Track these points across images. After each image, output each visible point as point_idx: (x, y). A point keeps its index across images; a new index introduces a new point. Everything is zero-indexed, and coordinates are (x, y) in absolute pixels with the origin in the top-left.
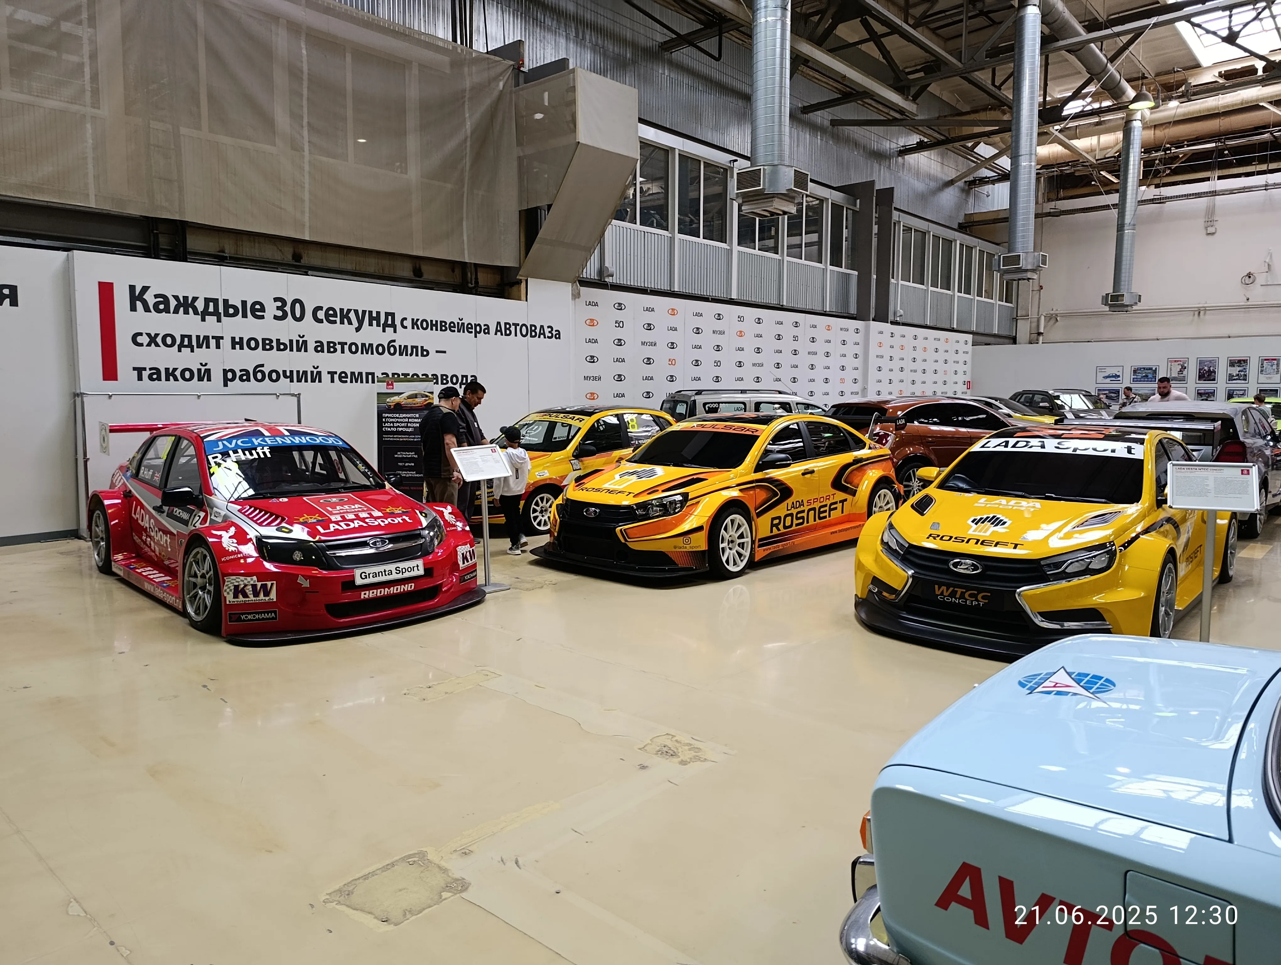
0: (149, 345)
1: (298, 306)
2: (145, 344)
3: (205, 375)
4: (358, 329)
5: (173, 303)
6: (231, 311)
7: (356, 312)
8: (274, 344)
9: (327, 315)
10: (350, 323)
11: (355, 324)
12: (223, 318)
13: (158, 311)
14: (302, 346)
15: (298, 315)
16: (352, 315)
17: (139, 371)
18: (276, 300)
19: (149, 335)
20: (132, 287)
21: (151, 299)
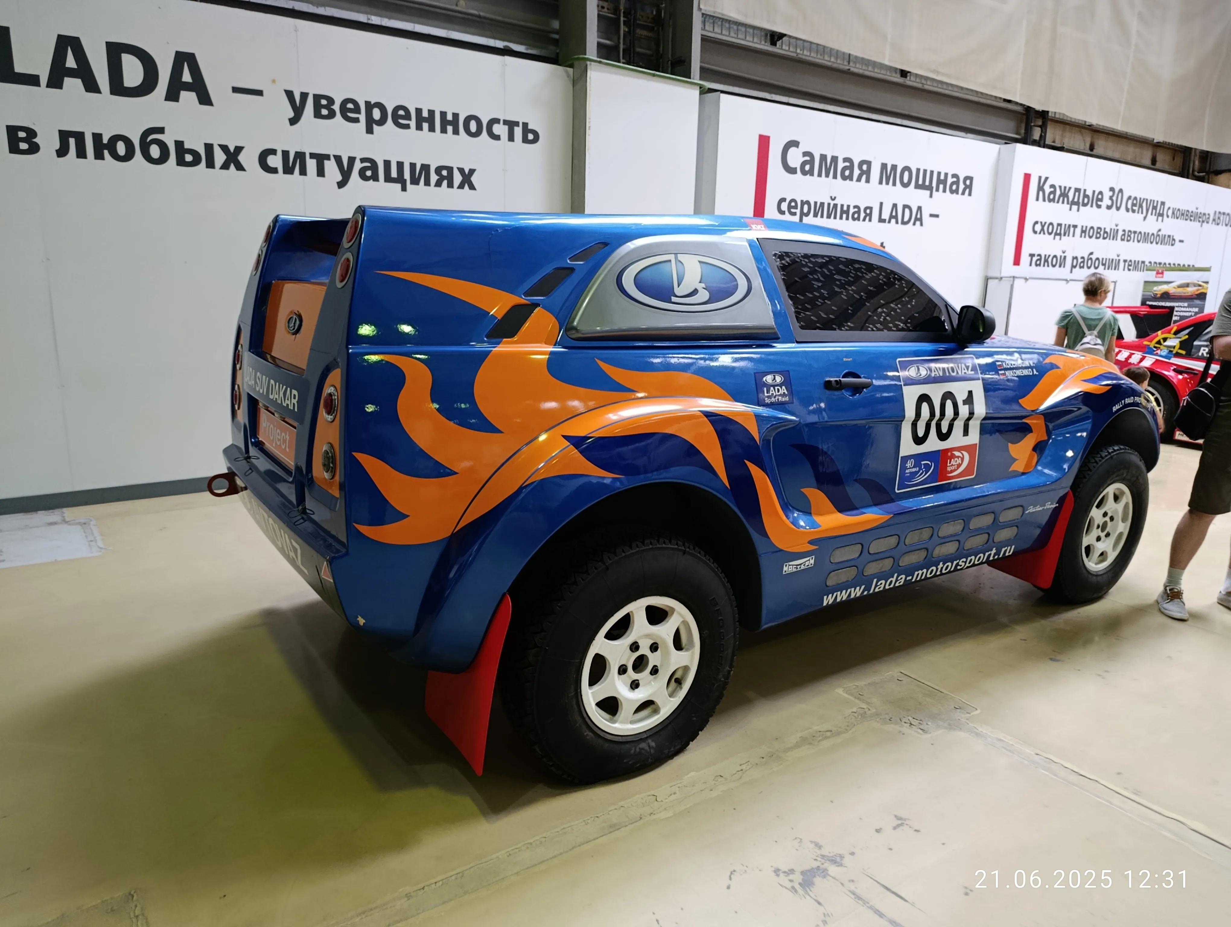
0: (1040, 233)
1: (1120, 195)
2: (1038, 232)
3: (1062, 262)
4: (1145, 218)
5: (1058, 193)
6: (1086, 201)
7: (1147, 201)
8: (1102, 233)
9: (1132, 204)
10: (1142, 213)
11: (1144, 213)
12: (1081, 208)
13: (1050, 200)
14: (1115, 234)
15: (1118, 204)
16: (1144, 204)
17: (1032, 256)
18: (1111, 189)
19: (1041, 223)
20: (1040, 178)
21: (1047, 189)
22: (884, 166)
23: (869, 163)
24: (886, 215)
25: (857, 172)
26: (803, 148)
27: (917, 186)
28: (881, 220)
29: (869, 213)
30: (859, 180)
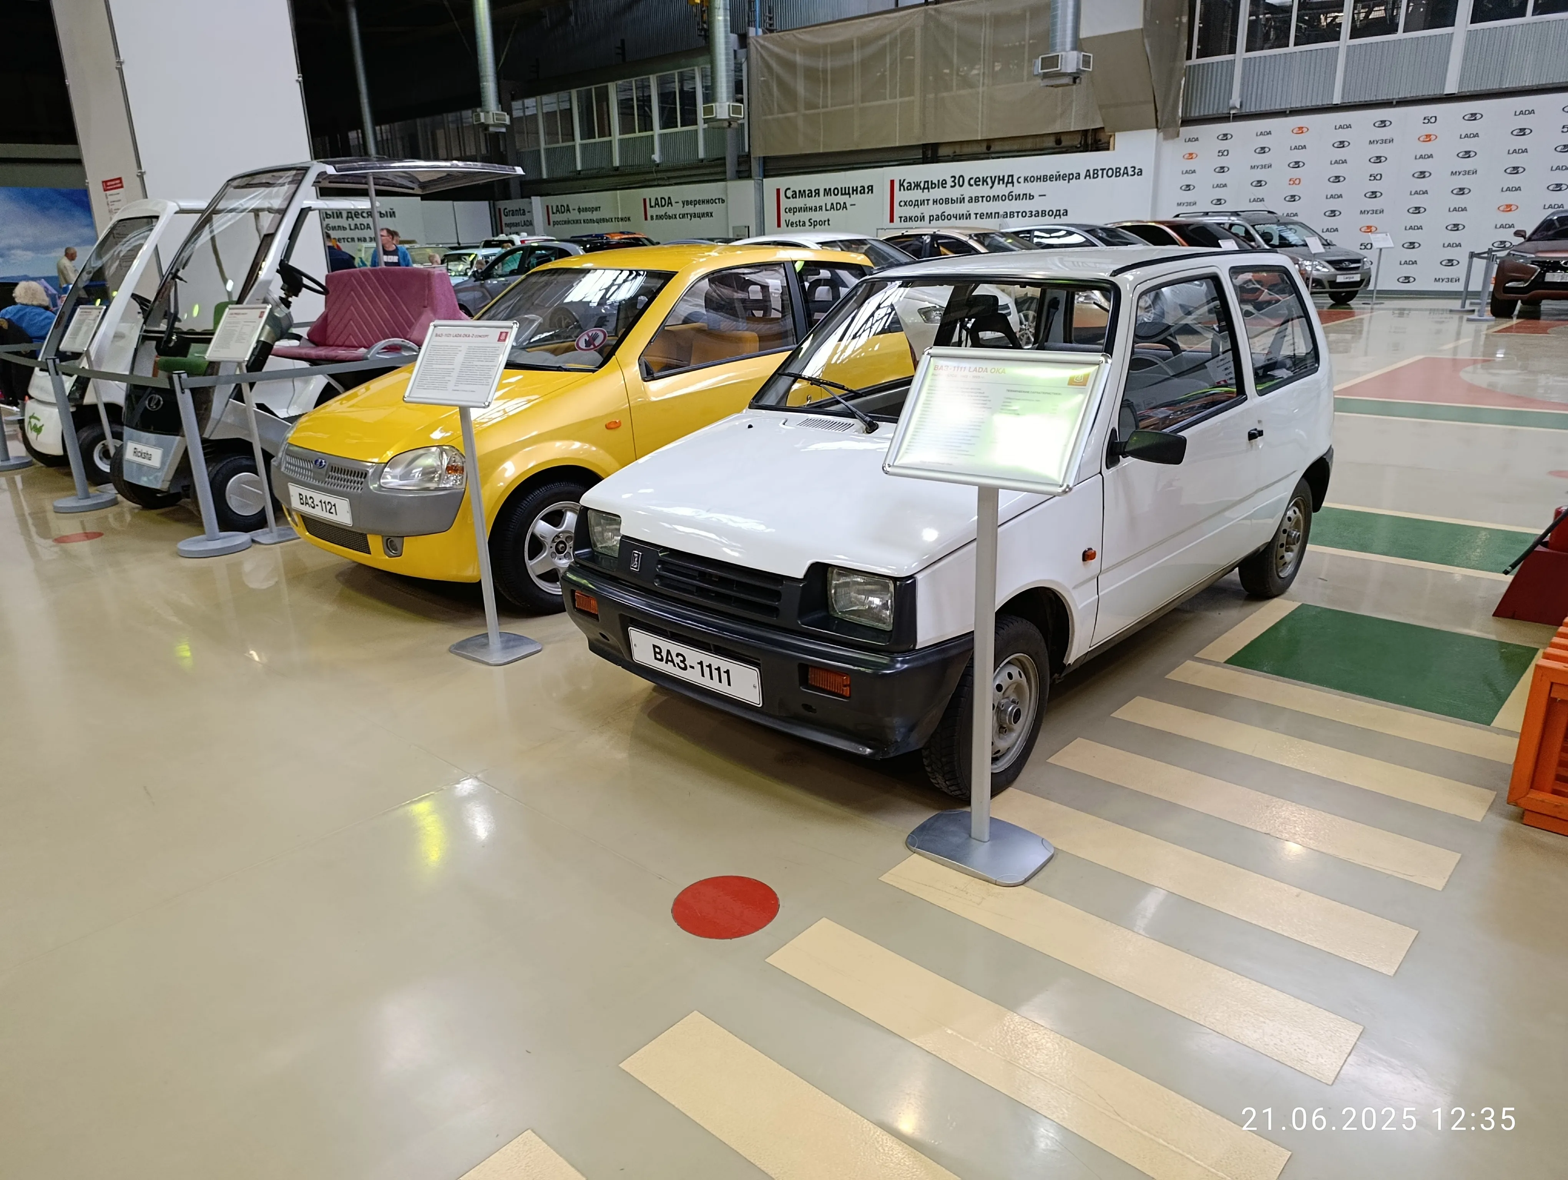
0: (904, 206)
1: (961, 179)
3: (922, 218)
4: (991, 187)
5: (913, 185)
6: (933, 186)
7: (991, 177)
9: (975, 182)
10: (987, 184)
11: (990, 184)
12: (930, 190)
13: (908, 190)
14: (962, 200)
15: (961, 184)
16: (989, 180)
17: (901, 218)
18: (952, 177)
19: (905, 201)
20: (900, 180)
21: (906, 185)
22: (825, 190)
23: (818, 190)
24: (828, 208)
25: (814, 194)
26: (792, 190)
27: (842, 194)
28: (826, 210)
29: (821, 208)
30: (815, 196)
